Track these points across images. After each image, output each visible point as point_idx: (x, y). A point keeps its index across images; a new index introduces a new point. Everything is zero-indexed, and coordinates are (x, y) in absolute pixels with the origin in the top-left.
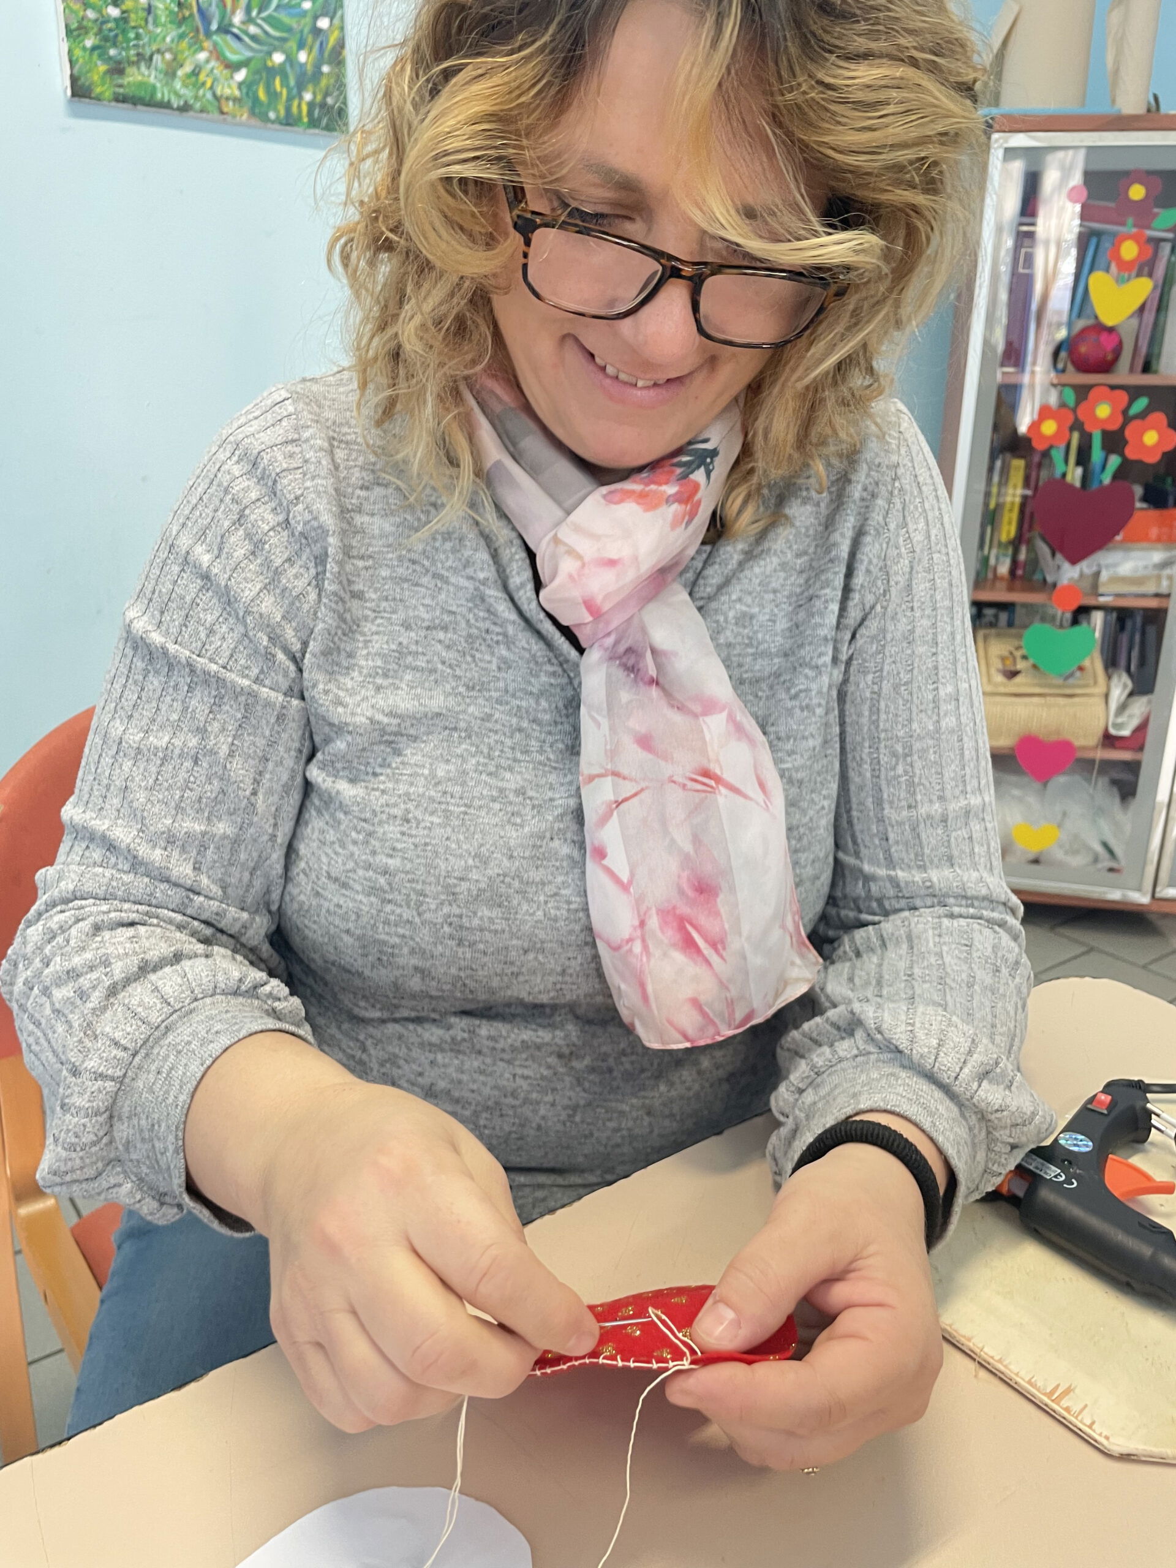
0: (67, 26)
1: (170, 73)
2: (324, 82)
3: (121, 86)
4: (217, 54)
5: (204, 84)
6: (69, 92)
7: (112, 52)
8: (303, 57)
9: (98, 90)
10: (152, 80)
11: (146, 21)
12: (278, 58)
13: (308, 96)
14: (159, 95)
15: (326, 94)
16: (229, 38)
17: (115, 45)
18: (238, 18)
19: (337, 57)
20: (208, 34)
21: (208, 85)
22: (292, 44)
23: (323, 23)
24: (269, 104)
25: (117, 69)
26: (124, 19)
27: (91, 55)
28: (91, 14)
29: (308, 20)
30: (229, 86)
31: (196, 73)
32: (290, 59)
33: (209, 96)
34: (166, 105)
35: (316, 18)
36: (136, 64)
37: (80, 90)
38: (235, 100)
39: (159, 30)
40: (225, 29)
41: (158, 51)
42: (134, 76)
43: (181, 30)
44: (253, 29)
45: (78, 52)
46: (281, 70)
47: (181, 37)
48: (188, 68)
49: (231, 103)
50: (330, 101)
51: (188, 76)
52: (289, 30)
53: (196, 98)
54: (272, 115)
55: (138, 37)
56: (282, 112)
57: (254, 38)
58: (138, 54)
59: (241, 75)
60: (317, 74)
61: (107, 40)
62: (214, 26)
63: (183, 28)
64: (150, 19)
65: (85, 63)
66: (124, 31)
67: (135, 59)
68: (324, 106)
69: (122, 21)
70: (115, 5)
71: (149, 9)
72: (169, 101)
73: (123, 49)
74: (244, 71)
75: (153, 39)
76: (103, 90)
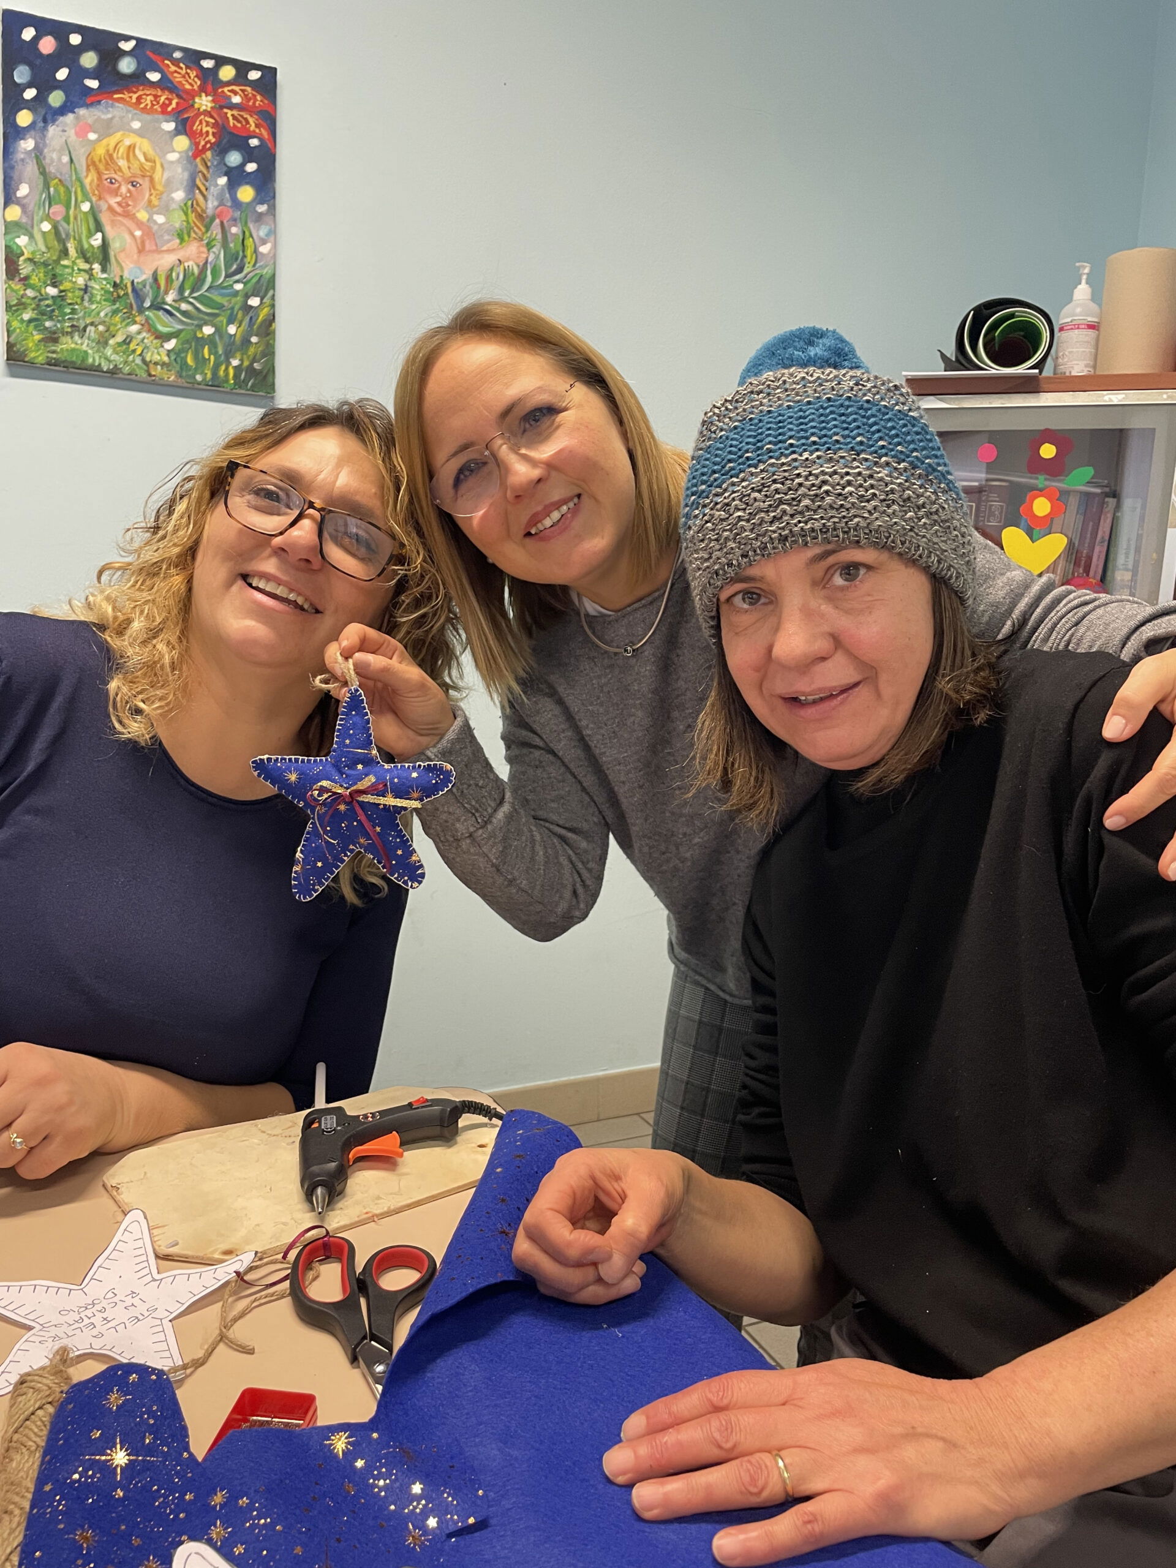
0: (7, 302)
1: (103, 342)
2: (252, 351)
3: (54, 352)
4: (148, 326)
5: (134, 351)
7: (48, 324)
8: (232, 329)
9: (33, 355)
10: (84, 347)
11: (82, 299)
12: (208, 330)
14: (90, 360)
15: (254, 360)
16: (161, 313)
17: (51, 318)
18: (170, 298)
19: (267, 329)
20: (141, 310)
21: (138, 352)
22: (223, 319)
23: (254, 302)
24: (196, 369)
25: (52, 338)
26: (61, 297)
27: (27, 326)
28: (30, 293)
29: (239, 299)
30: (159, 354)
31: (127, 342)
32: (219, 330)
33: (138, 361)
34: (98, 369)
35: (247, 297)
36: (71, 334)
37: (14, 355)
38: (163, 364)
39: (94, 307)
40: (157, 306)
41: (92, 324)
42: (67, 344)
43: (115, 307)
44: (184, 306)
45: (15, 324)
46: (210, 341)
47: (115, 312)
48: (120, 338)
49: (159, 367)
50: (257, 366)
51: (119, 344)
52: (221, 307)
53: (126, 362)
54: (198, 379)
55: (73, 311)
56: (209, 376)
57: (185, 313)
58: (73, 326)
59: (171, 344)
60: (246, 342)
61: (44, 313)
62: (147, 304)
63: (117, 305)
64: (86, 297)
65: (22, 333)
66: (60, 307)
67: (69, 330)
68: (251, 371)
69: (59, 299)
70: (54, 285)
71: (86, 289)
72: (100, 364)
73: (59, 321)
74: (174, 341)
75: (88, 314)
76: (37, 356)
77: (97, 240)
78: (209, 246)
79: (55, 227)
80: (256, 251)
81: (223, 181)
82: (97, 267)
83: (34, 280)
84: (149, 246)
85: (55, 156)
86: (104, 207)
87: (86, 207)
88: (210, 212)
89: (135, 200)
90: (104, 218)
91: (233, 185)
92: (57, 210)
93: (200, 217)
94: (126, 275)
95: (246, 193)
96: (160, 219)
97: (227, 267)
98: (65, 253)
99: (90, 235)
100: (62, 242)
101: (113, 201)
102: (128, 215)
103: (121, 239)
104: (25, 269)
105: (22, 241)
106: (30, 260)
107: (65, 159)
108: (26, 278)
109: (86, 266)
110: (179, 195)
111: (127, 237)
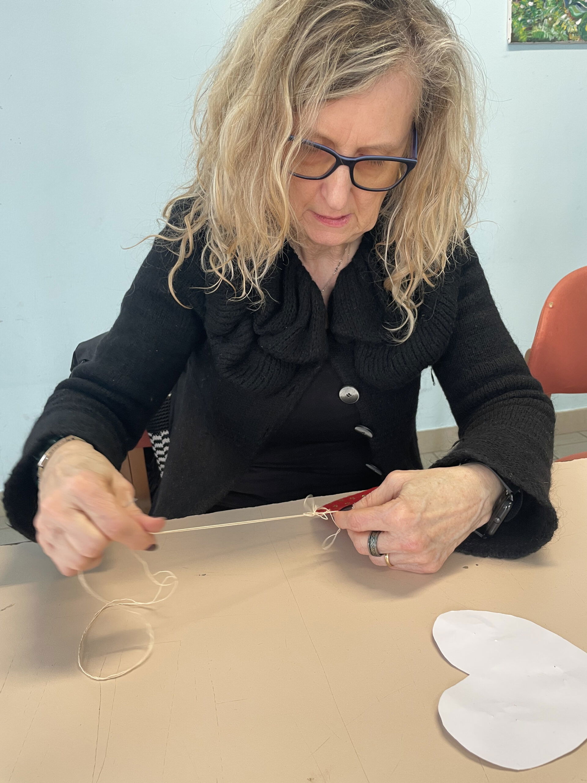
0: (512, 13)
1: (550, 26)
3: (530, 35)
4: (570, 15)
5: (563, 28)
6: (510, 41)
7: (528, 21)
9: (521, 38)
10: (543, 30)
11: (543, 6)
14: (545, 36)
16: (576, 6)
17: (530, 18)
20: (568, 6)
21: (565, 28)
25: (530, 28)
27: (520, 24)
28: (522, 6)
30: (573, 28)
31: (560, 24)
33: (565, 33)
34: (547, 40)
36: (537, 24)
37: (515, 39)
38: (575, 33)
39: (547, 9)
40: (574, 3)
41: (547, 18)
42: (536, 30)
43: (556, 7)
45: (515, 23)
47: (556, 10)
48: (557, 23)
49: (573, 35)
51: (557, 26)
53: (559, 35)
55: (539, 12)
57: (585, 4)
58: (539, 20)
59: (578, 23)
61: (527, 16)
62: (570, 3)
63: (557, 6)
64: (545, 4)
65: (518, 27)
66: (534, 11)
67: (537, 22)
69: (534, 7)
72: (548, 38)
73: (533, 19)
74: (580, 20)
75: (545, 13)
76: (523, 38)
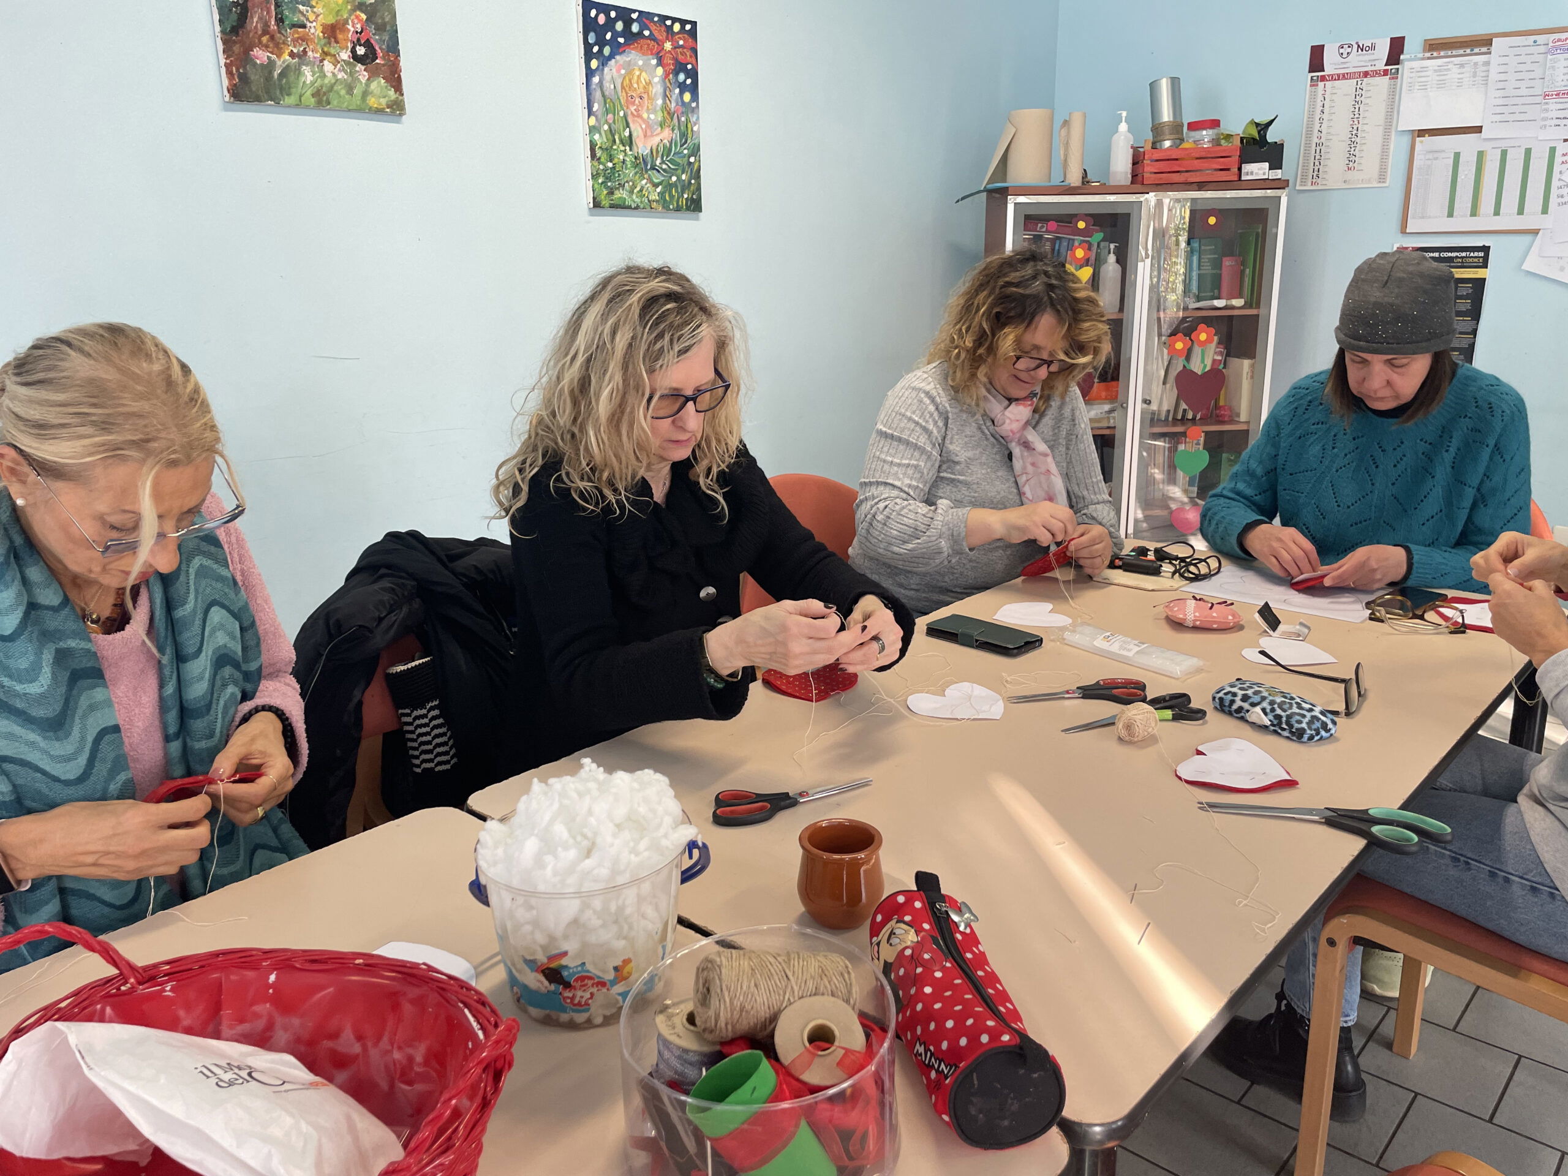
0: (592, 173)
1: (631, 192)
2: (692, 188)
3: (612, 200)
4: (650, 180)
5: (644, 195)
6: (591, 205)
8: (684, 177)
9: (603, 203)
10: (624, 196)
12: (674, 179)
13: (686, 196)
14: (627, 203)
15: (693, 194)
16: (655, 172)
17: (610, 181)
18: (658, 162)
19: (697, 176)
20: (647, 171)
21: (646, 195)
22: (680, 172)
23: (692, 159)
24: (670, 202)
25: (611, 192)
26: (614, 168)
27: (601, 186)
28: (601, 167)
29: (686, 159)
30: (655, 195)
31: (641, 190)
32: (679, 178)
33: (646, 201)
34: (629, 207)
35: (689, 157)
36: (618, 189)
37: (597, 204)
38: (657, 201)
39: (627, 172)
40: (653, 168)
41: (627, 182)
42: (617, 195)
43: (636, 171)
44: (664, 166)
45: (596, 186)
46: (675, 185)
47: (636, 173)
48: (638, 189)
49: (655, 203)
50: (694, 197)
51: (638, 192)
52: (678, 164)
53: (641, 202)
54: (671, 207)
55: (619, 176)
56: (675, 205)
57: (664, 170)
58: (619, 184)
59: (659, 189)
60: (690, 183)
61: (608, 178)
62: (649, 167)
63: (637, 169)
64: (624, 166)
65: (599, 190)
66: (614, 174)
67: (618, 186)
68: (692, 200)
70: (611, 161)
71: (624, 162)
72: (631, 205)
73: (614, 182)
74: (660, 187)
75: (625, 176)
76: (605, 202)
77: (627, 134)
78: (673, 130)
79: (610, 127)
80: (692, 130)
81: (677, 91)
82: (628, 148)
83: (602, 160)
84: (649, 133)
85: (608, 85)
86: (629, 113)
87: (622, 114)
88: (672, 110)
89: (642, 107)
90: (630, 120)
91: (681, 93)
92: (610, 116)
93: (669, 113)
94: (640, 151)
95: (687, 97)
96: (652, 116)
97: (681, 141)
98: (614, 141)
99: (624, 130)
100: (613, 136)
101: (633, 108)
102: (639, 116)
103: (637, 129)
104: (599, 153)
105: (597, 137)
106: (600, 147)
107: (612, 86)
108: (599, 158)
109: (622, 148)
110: (660, 102)
111: (640, 129)
